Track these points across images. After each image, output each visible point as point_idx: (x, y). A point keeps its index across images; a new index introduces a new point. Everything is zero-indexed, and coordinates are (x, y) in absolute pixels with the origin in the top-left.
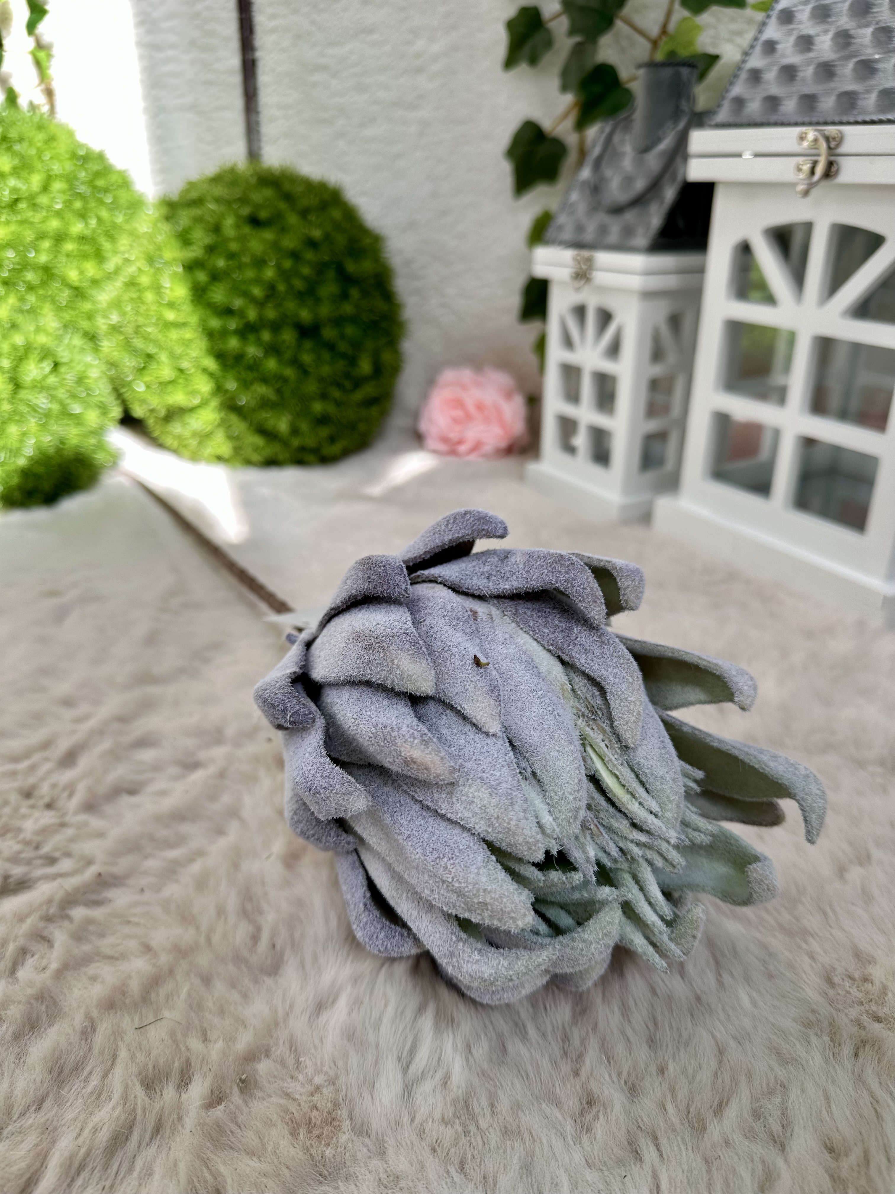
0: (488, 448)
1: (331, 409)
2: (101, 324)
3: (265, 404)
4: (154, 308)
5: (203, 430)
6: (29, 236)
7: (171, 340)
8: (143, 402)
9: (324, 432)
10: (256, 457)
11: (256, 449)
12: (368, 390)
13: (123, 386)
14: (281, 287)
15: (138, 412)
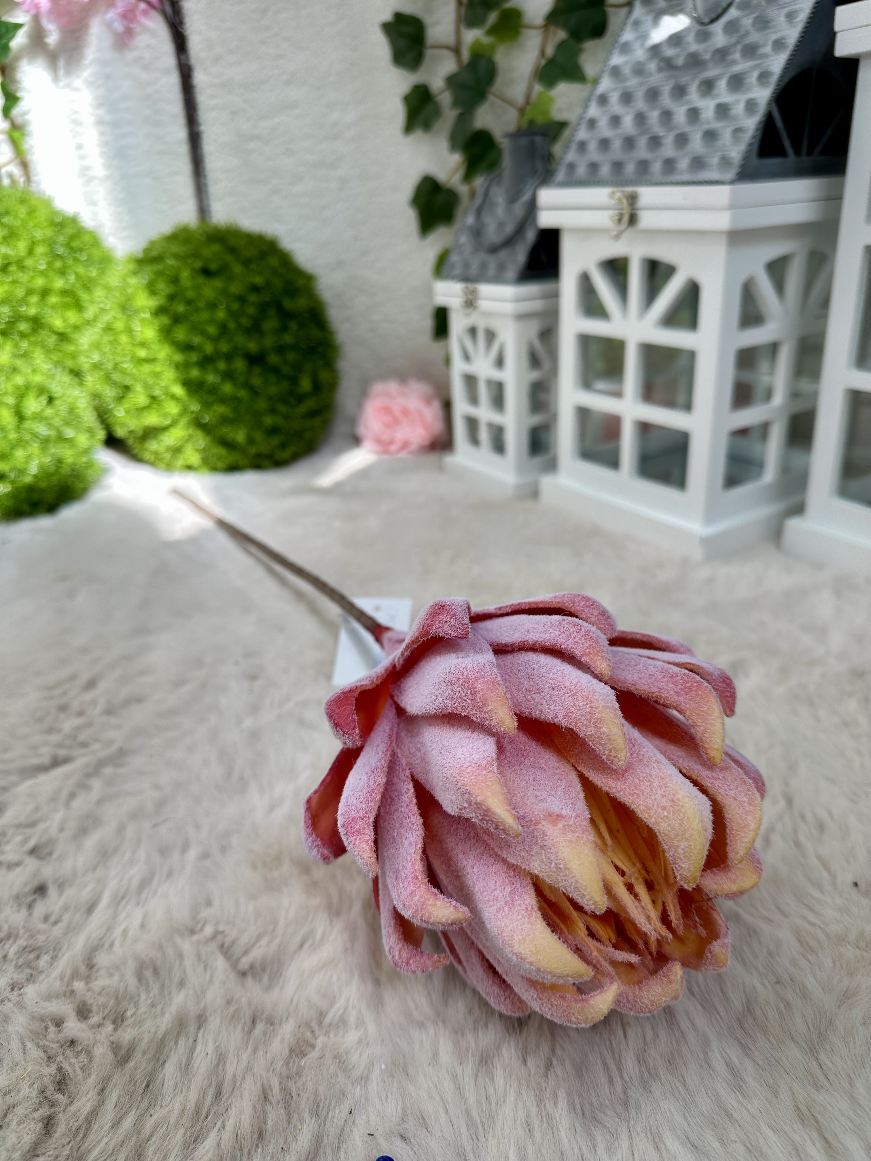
0: (414, 447)
1: (280, 421)
2: (84, 363)
3: (224, 420)
4: (129, 347)
5: (175, 445)
6: (20, 292)
7: (144, 373)
8: (123, 425)
9: (275, 441)
10: (220, 465)
11: (220, 458)
12: (310, 404)
13: (106, 413)
14: (232, 326)
15: (120, 432)
